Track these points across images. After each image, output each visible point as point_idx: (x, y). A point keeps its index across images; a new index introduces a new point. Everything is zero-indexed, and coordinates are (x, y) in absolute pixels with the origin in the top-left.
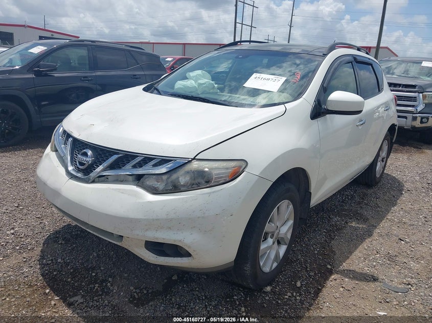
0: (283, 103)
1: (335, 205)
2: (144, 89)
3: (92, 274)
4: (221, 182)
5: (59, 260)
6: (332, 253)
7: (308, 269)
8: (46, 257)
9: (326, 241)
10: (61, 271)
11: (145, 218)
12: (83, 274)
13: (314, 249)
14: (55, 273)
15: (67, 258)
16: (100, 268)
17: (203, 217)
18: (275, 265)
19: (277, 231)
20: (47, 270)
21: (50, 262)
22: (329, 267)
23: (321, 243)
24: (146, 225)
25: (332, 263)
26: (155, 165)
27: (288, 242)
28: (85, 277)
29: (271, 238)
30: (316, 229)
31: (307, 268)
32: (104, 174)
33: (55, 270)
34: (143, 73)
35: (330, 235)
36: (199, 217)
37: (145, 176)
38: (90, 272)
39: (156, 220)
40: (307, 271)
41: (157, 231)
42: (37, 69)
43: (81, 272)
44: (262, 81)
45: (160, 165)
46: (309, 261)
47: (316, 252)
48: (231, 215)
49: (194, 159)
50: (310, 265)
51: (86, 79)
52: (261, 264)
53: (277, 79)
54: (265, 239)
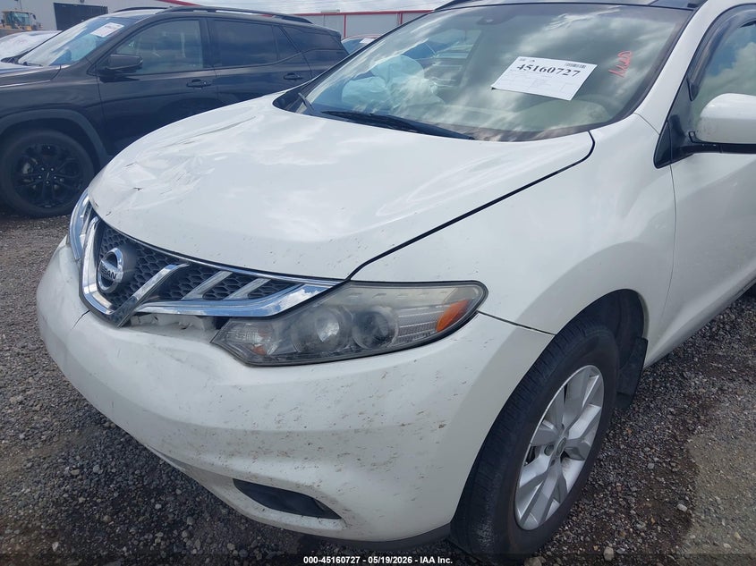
0: (588, 128)
1: (694, 345)
2: (278, 103)
3: (155, 504)
4: (415, 340)
5: (96, 468)
6: (690, 469)
7: (632, 512)
8: (71, 461)
9: (674, 436)
10: (95, 495)
11: (225, 426)
12: (137, 505)
13: (647, 456)
14: (81, 500)
15: (113, 464)
16: (174, 490)
17: (367, 431)
18: (555, 505)
19: (562, 437)
20: (67, 492)
21: (76, 472)
22: (683, 507)
23: (665, 443)
24: (229, 444)
25: (690, 499)
26: (255, 295)
27: (586, 454)
28: (139, 511)
29: (546, 453)
30: (652, 405)
31: (630, 508)
32: (143, 310)
33: (82, 492)
34: (308, 69)
35: (684, 422)
36: (357, 431)
37: (230, 322)
38: (153, 501)
39: (253, 432)
40: (629, 517)
41: (255, 458)
42: (104, 68)
43: (134, 498)
44: (538, 74)
45: (268, 294)
46: (634, 489)
47: (651, 466)
48: (441, 426)
49: (348, 280)
50: (638, 502)
51: (197, 83)
52: (520, 515)
53: (572, 69)
54: (531, 458)
